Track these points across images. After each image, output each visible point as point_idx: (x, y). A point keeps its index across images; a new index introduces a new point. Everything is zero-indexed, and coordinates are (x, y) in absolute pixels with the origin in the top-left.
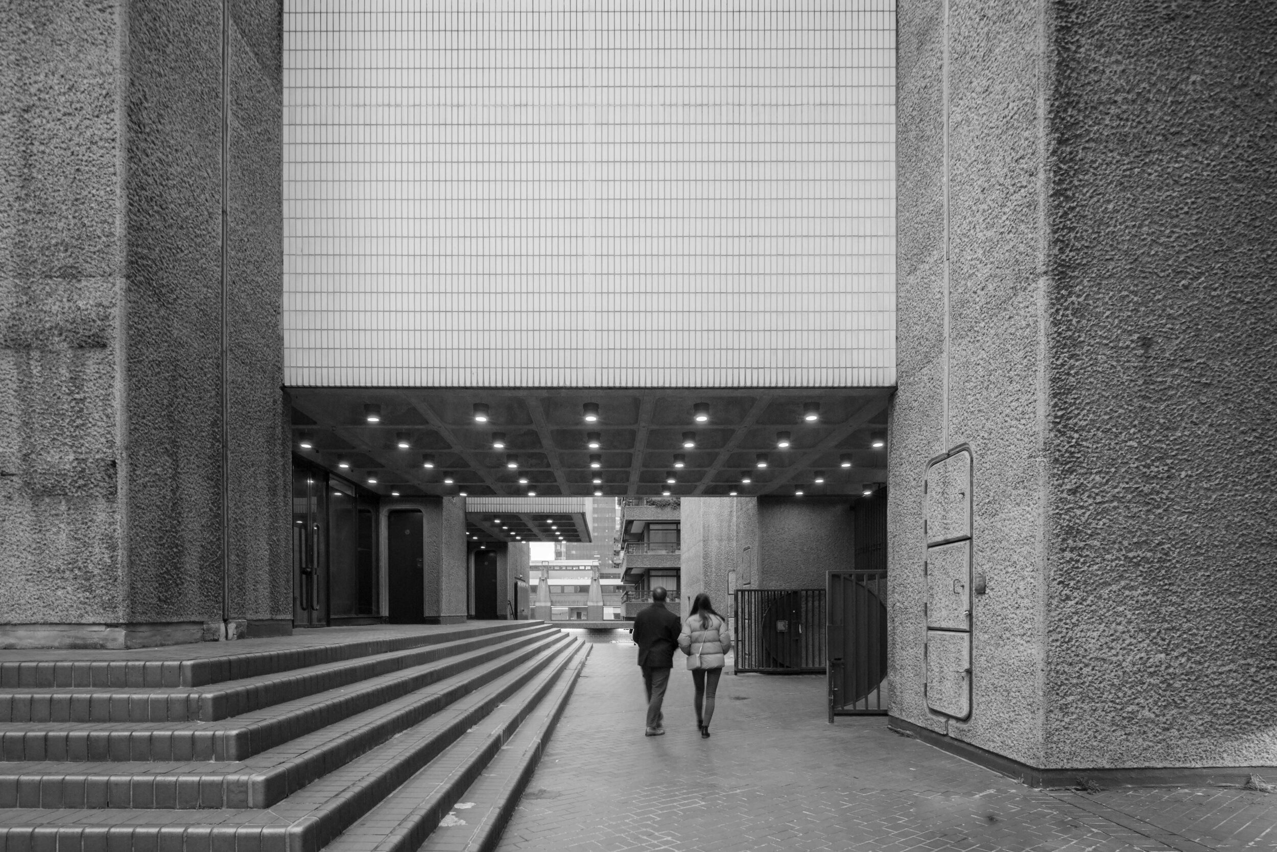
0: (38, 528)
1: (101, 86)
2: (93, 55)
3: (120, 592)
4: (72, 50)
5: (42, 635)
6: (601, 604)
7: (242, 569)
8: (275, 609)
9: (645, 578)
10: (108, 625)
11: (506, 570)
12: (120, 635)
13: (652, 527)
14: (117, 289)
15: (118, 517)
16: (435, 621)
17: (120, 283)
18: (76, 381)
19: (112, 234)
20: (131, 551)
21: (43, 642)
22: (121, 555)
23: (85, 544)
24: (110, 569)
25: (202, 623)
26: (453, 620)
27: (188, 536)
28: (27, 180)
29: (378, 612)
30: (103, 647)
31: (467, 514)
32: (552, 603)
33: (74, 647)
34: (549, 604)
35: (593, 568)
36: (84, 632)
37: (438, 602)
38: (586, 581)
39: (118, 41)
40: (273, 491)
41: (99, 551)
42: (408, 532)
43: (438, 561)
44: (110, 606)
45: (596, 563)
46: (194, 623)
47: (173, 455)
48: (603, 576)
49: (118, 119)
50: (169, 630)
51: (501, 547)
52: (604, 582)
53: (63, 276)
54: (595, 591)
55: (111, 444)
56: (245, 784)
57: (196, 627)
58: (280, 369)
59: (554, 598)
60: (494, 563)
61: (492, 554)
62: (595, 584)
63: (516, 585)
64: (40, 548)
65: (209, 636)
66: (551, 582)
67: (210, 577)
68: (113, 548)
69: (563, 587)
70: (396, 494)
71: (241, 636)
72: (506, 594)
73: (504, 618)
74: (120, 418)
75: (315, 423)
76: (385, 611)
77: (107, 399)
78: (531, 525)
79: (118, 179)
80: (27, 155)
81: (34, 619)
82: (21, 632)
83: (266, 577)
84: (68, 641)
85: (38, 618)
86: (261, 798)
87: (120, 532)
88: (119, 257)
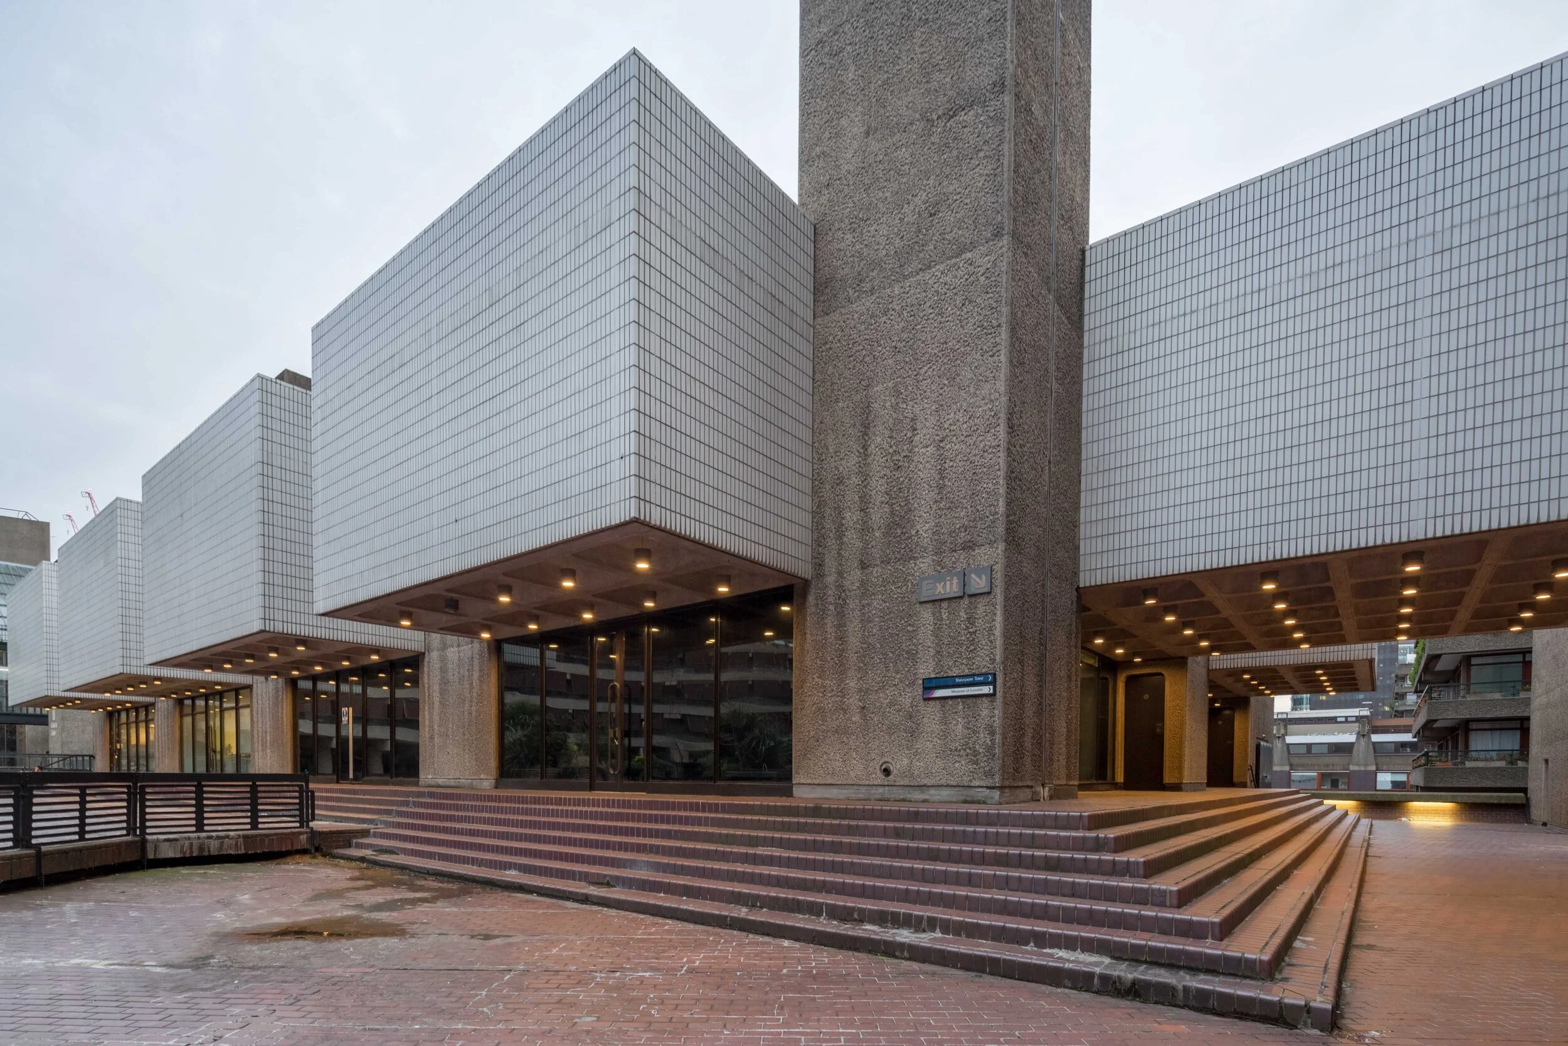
1: (991, 410)
2: (986, 389)
3: (997, 765)
4: (972, 390)
5: (945, 794)
6: (1373, 768)
7: (1052, 744)
8: (1069, 777)
9: (1462, 733)
10: (988, 787)
11: (1243, 730)
12: (996, 794)
14: (999, 551)
15: (997, 712)
16: (1177, 787)
17: (1001, 546)
19: (997, 513)
20: (1004, 737)
21: (946, 799)
22: (998, 738)
23: (974, 732)
24: (990, 749)
25: (1031, 787)
26: (1195, 788)
27: (1027, 721)
29: (1113, 778)
30: (984, 803)
31: (1209, 671)
32: (1292, 767)
33: (965, 802)
34: (1287, 768)
35: (1359, 719)
36: (972, 792)
37: (1180, 768)
38: (1350, 738)
39: (1003, 375)
40: (1069, 677)
41: (983, 737)
42: (1146, 697)
43: (1182, 725)
44: (990, 774)
45: (1366, 712)
46: (1028, 787)
47: (1021, 662)
48: (1377, 730)
49: (1002, 430)
50: (1017, 791)
51: (1242, 703)
52: (1376, 738)
53: (964, 549)
54: (1361, 749)
55: (993, 661)
56: (1165, 891)
57: (1028, 790)
58: (1076, 574)
59: (1295, 761)
60: (1231, 722)
61: (1227, 712)
62: (1363, 742)
63: (1258, 747)
64: (945, 735)
65: (1035, 798)
67: (1037, 752)
68: (992, 733)
69: (1309, 746)
70: (1138, 660)
71: (1051, 798)
72: (1243, 759)
73: (1243, 785)
74: (999, 643)
75: (1089, 610)
76: (1120, 778)
77: (991, 630)
78: (1289, 677)
79: (1001, 473)
81: (941, 783)
82: (932, 791)
83: (1064, 750)
84: (962, 798)
85: (943, 782)
86: (1175, 902)
87: (997, 722)
88: (1001, 529)
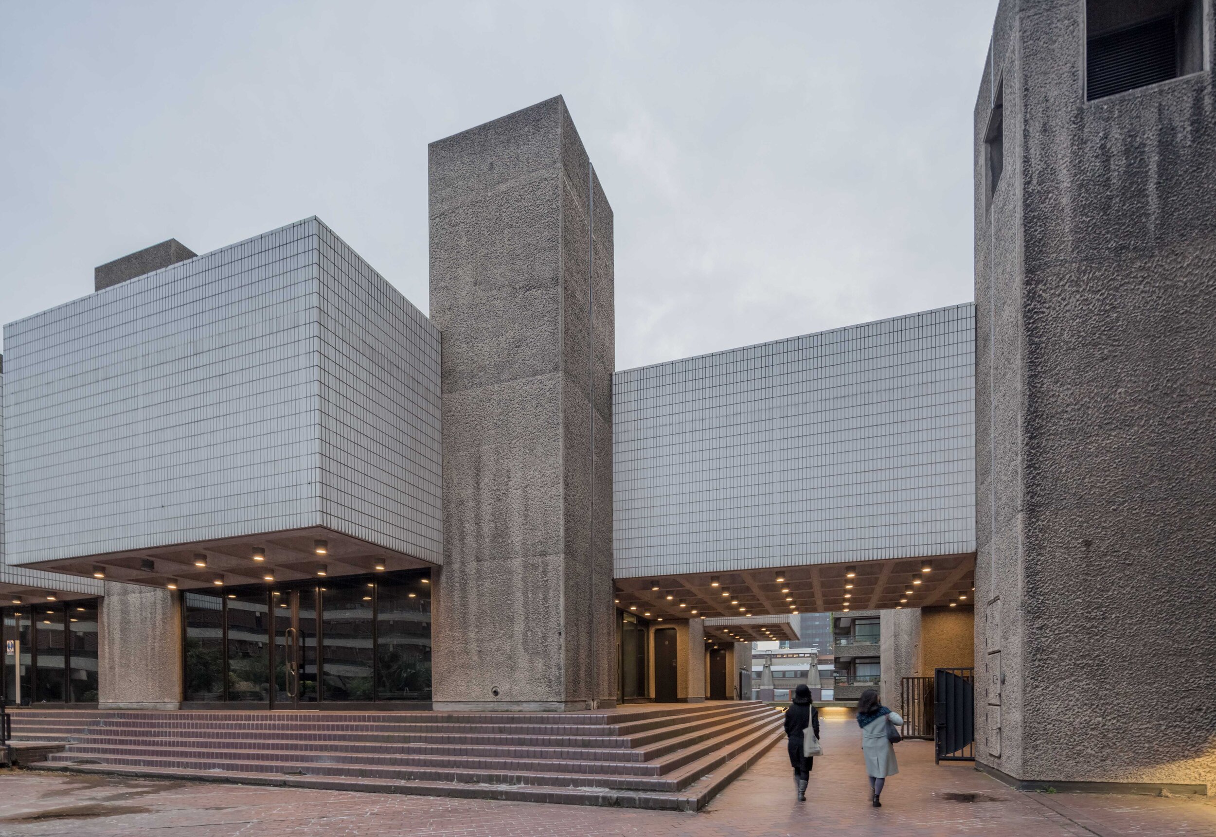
0: (531, 661)
1: (555, 473)
2: (551, 460)
3: (562, 688)
4: (543, 459)
5: (533, 706)
6: (819, 687)
7: (598, 674)
8: (610, 695)
9: (852, 666)
10: (558, 702)
11: (732, 664)
12: (562, 706)
13: (857, 622)
14: (561, 559)
15: (561, 656)
16: (685, 701)
17: (562, 556)
18: (545, 599)
19: (559, 536)
20: (566, 671)
21: (533, 709)
22: (563, 672)
23: (549, 668)
24: (559, 678)
25: (585, 701)
26: (697, 700)
27: (582, 661)
28: (526, 516)
29: (649, 695)
30: (556, 711)
31: (705, 627)
32: (775, 686)
33: (545, 711)
34: (772, 687)
35: (811, 655)
36: (548, 705)
37: (686, 688)
38: (806, 667)
39: (561, 453)
40: (609, 634)
41: (554, 671)
42: (667, 643)
43: (687, 662)
44: (558, 694)
45: (815, 651)
46: (583, 701)
47: (577, 625)
48: (821, 662)
49: (561, 486)
50: (576, 704)
51: (729, 646)
52: (821, 667)
53: (540, 555)
54: (813, 675)
55: (559, 625)
56: (638, 754)
57: (583, 704)
58: (612, 570)
59: (777, 682)
60: (724, 658)
61: (722, 652)
62: (813, 669)
63: (741, 674)
64: (532, 669)
65: (588, 708)
66: (773, 668)
67: (588, 680)
68: (559, 669)
69: (784, 672)
70: (660, 620)
71: (598, 708)
72: (732, 681)
73: (732, 699)
74: (562, 614)
75: (623, 591)
76: (653, 695)
77: (557, 606)
78: (750, 631)
79: (561, 512)
80: (526, 506)
81: (529, 699)
82: (525, 705)
83: (606, 678)
84: (542, 709)
85: (531, 699)
87: (562, 662)
88: (562, 546)
